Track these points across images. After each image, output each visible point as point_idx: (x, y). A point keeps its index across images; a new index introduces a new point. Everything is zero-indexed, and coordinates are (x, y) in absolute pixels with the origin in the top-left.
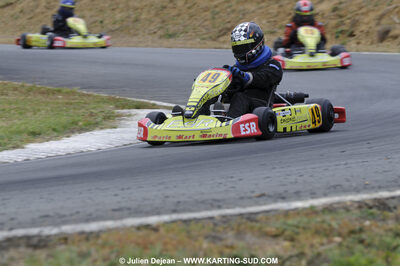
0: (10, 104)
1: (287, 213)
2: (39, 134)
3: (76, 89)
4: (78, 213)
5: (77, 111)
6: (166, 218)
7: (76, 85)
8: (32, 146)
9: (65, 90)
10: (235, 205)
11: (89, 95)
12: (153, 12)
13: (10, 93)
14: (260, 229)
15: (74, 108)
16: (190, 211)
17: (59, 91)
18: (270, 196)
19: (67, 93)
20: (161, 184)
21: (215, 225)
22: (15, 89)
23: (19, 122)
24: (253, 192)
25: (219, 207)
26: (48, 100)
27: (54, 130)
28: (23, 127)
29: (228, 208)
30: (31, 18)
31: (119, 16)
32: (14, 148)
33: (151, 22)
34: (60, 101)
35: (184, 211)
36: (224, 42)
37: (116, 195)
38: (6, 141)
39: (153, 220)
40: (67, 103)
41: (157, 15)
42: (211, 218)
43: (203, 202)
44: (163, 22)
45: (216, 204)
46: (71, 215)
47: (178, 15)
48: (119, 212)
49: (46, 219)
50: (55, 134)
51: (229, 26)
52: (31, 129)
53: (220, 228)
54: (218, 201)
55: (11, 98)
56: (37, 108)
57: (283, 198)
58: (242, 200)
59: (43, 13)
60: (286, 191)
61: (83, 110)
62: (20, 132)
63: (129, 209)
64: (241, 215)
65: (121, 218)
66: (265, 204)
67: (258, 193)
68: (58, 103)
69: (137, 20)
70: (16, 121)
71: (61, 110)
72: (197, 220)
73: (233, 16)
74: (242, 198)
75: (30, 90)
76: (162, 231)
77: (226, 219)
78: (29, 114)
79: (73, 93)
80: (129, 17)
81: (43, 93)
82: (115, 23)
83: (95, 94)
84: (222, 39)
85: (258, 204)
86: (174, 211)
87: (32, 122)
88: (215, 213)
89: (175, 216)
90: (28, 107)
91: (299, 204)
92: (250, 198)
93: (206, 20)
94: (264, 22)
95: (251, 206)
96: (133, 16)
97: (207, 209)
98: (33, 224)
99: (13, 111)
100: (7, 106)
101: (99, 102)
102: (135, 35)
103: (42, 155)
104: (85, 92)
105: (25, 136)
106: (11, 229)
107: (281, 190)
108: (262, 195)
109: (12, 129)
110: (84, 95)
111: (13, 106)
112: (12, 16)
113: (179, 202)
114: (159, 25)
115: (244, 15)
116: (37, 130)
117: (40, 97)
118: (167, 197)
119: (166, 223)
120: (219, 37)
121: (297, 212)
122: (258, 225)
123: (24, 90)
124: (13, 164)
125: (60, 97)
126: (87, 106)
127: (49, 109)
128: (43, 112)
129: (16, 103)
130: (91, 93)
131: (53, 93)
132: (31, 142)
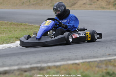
0: (5, 28)
3: (27, 24)
9: (23, 24)
11: (32, 26)
13: (4, 25)
17: (21, 24)
18: (112, 55)
21: (98, 63)
22: (5, 24)
23: (11, 34)
25: (98, 58)
26: (18, 27)
28: (13, 36)
32: (12, 43)
38: (8, 40)
40: (25, 28)
44: (52, 1)
52: (16, 36)
56: (15, 30)
61: (31, 31)
62: (12, 38)
64: (105, 60)
68: (22, 28)
70: (9, 34)
71: (24, 31)
74: (103, 55)
75: (11, 24)
76: (81, 65)
78: (13, 32)
81: (16, 25)
82: (34, 1)
83: (34, 25)
90: (12, 30)
92: (106, 55)
99: (7, 31)
100: (5, 30)
101: (36, 28)
102: (42, 6)
104: (30, 25)
105: (14, 39)
108: (109, 55)
109: (9, 37)
111: (7, 29)
114: (50, 2)
116: (18, 37)
117: (15, 26)
119: (82, 63)
123: (8, 24)
124: (12, 48)
125: (22, 26)
126: (32, 29)
127: (20, 30)
128: (18, 31)
129: (7, 28)
130: (32, 25)
131: (19, 25)
132: (17, 41)
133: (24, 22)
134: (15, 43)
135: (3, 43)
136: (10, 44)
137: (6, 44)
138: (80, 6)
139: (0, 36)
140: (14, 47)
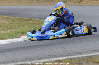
2: (25, 33)
4: (37, 57)
5: (36, 26)
6: (64, 58)
7: (36, 18)
9: (33, 19)
10: (86, 54)
11: (40, 21)
14: (94, 61)
15: (36, 25)
16: (72, 55)
17: (31, 20)
18: (97, 51)
19: (33, 20)
20: (63, 47)
21: (80, 60)
22: (17, 19)
23: (19, 30)
24: (91, 49)
25: (81, 54)
26: (27, 22)
28: (20, 31)
29: (84, 54)
32: (17, 38)
34: (31, 23)
35: (70, 55)
36: (82, 4)
37: (49, 51)
38: (15, 35)
39: (60, 59)
40: (33, 24)
42: (78, 58)
43: (76, 53)
45: (80, 53)
46: (35, 57)
48: (50, 56)
49: (27, 59)
52: (22, 31)
53: (81, 61)
55: (16, 22)
56: (24, 25)
58: (88, 52)
61: (38, 25)
62: (19, 33)
63: (53, 55)
64: (88, 56)
65: (50, 58)
66: (95, 53)
67: (93, 50)
68: (30, 23)
70: (18, 29)
72: (74, 58)
74: (88, 51)
75: (22, 20)
77: (83, 58)
78: (22, 27)
79: (35, 20)
81: (26, 20)
83: (42, 20)
84: (81, 3)
85: (93, 53)
86: (67, 56)
87: (22, 29)
88: (80, 56)
89: (67, 57)
90: (21, 25)
92: (90, 51)
95: (91, 53)
97: (77, 55)
98: (23, 61)
99: (17, 26)
100: (15, 25)
102: (54, 2)
103: (26, 40)
104: (39, 20)
105: (20, 34)
106: (16, 62)
108: (94, 50)
109: (16, 32)
110: (38, 21)
111: (17, 25)
113: (68, 53)
116: (24, 32)
117: (25, 22)
118: (64, 51)
119: (64, 60)
120: (80, 2)
122: (93, 59)
123: (20, 20)
124: (17, 43)
125: (31, 21)
126: (40, 24)
127: (28, 25)
128: (26, 26)
129: (18, 24)
131: (29, 21)
132: (22, 36)
133: (34, 18)
134: (20, 37)
135: (10, 38)
137: (12, 39)
138: (88, 2)
139: (9, 31)
140: (19, 41)
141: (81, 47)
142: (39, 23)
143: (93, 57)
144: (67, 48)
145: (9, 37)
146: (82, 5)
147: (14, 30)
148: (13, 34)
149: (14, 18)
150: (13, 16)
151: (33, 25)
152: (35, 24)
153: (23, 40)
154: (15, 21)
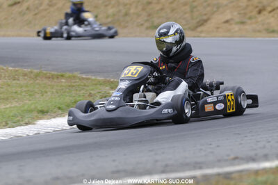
1: (257, 172)
2: (47, 112)
3: (77, 74)
5: (78, 92)
7: (76, 70)
8: (41, 122)
9: (68, 74)
10: (213, 166)
11: (88, 79)
12: (140, 8)
13: (21, 78)
15: (77, 90)
16: (176, 171)
17: (62, 76)
18: (242, 159)
19: (69, 77)
20: (151, 151)
22: (25, 75)
23: (30, 102)
24: (228, 155)
25: (201, 168)
26: (53, 83)
27: (59, 108)
28: (33, 106)
29: (208, 168)
30: (36, 14)
31: (111, 11)
32: (27, 124)
33: (139, 15)
34: (63, 84)
35: (172, 171)
36: (201, 32)
37: (114, 161)
38: (19, 118)
40: (70, 86)
41: (144, 9)
43: (187, 164)
44: (149, 15)
45: (198, 166)
47: (162, 9)
50: (60, 112)
51: (205, 17)
52: (39, 108)
54: (200, 163)
55: (22, 82)
56: (44, 90)
57: (253, 160)
58: (220, 162)
59: (46, 10)
60: (256, 155)
61: (83, 92)
62: (30, 111)
63: (125, 171)
64: (219, 175)
66: (239, 164)
67: (232, 156)
68: (61, 86)
69: (126, 14)
70: (27, 102)
71: (65, 92)
73: (209, 9)
74: (219, 161)
75: (37, 76)
77: (206, 178)
78: (38, 96)
79: (75, 77)
80: (120, 11)
81: (49, 78)
82: (107, 17)
83: (93, 78)
84: (199, 29)
85: (232, 165)
86: (163, 172)
87: (40, 102)
88: (198, 173)
90: (37, 90)
91: (267, 165)
92: (226, 160)
93: (185, 13)
94: (235, 13)
95: (227, 166)
96: (124, 11)
97: (190, 170)
99: (24, 93)
100: (19, 90)
101: (96, 84)
102: (125, 27)
103: (50, 130)
104: (84, 76)
105: (35, 114)
107: (252, 153)
108: (236, 158)
109: (22, 109)
110: (83, 78)
111: (24, 89)
112: (20, 13)
113: (167, 166)
114: (146, 18)
115: (218, 8)
116: (45, 109)
117: (46, 81)
118: (156, 161)
120: (197, 27)
121: (265, 171)
122: (232, 183)
123: (32, 75)
124: (25, 138)
125: (63, 80)
126: (86, 88)
127: (54, 91)
128: (49, 93)
129: (27, 86)
130: (89, 77)
131: (58, 78)
132: (41, 119)
133: (71, 71)
134: (34, 124)
135: (6, 125)
136: (22, 127)
137: (13, 127)
138: (218, 28)
139: (4, 107)
140: (31, 134)
141: (201, 149)
142: (85, 85)
143: (233, 175)
144: (163, 153)
145: (4, 123)
146: (203, 35)
147: (17, 104)
148: (15, 116)
149: (17, 71)
150: (13, 64)
151: (67, 90)
152: (73, 86)
153: (42, 132)
154: (18, 80)
